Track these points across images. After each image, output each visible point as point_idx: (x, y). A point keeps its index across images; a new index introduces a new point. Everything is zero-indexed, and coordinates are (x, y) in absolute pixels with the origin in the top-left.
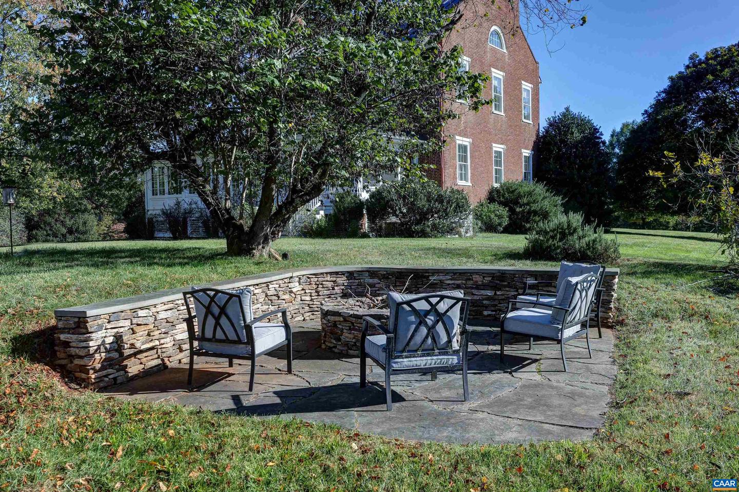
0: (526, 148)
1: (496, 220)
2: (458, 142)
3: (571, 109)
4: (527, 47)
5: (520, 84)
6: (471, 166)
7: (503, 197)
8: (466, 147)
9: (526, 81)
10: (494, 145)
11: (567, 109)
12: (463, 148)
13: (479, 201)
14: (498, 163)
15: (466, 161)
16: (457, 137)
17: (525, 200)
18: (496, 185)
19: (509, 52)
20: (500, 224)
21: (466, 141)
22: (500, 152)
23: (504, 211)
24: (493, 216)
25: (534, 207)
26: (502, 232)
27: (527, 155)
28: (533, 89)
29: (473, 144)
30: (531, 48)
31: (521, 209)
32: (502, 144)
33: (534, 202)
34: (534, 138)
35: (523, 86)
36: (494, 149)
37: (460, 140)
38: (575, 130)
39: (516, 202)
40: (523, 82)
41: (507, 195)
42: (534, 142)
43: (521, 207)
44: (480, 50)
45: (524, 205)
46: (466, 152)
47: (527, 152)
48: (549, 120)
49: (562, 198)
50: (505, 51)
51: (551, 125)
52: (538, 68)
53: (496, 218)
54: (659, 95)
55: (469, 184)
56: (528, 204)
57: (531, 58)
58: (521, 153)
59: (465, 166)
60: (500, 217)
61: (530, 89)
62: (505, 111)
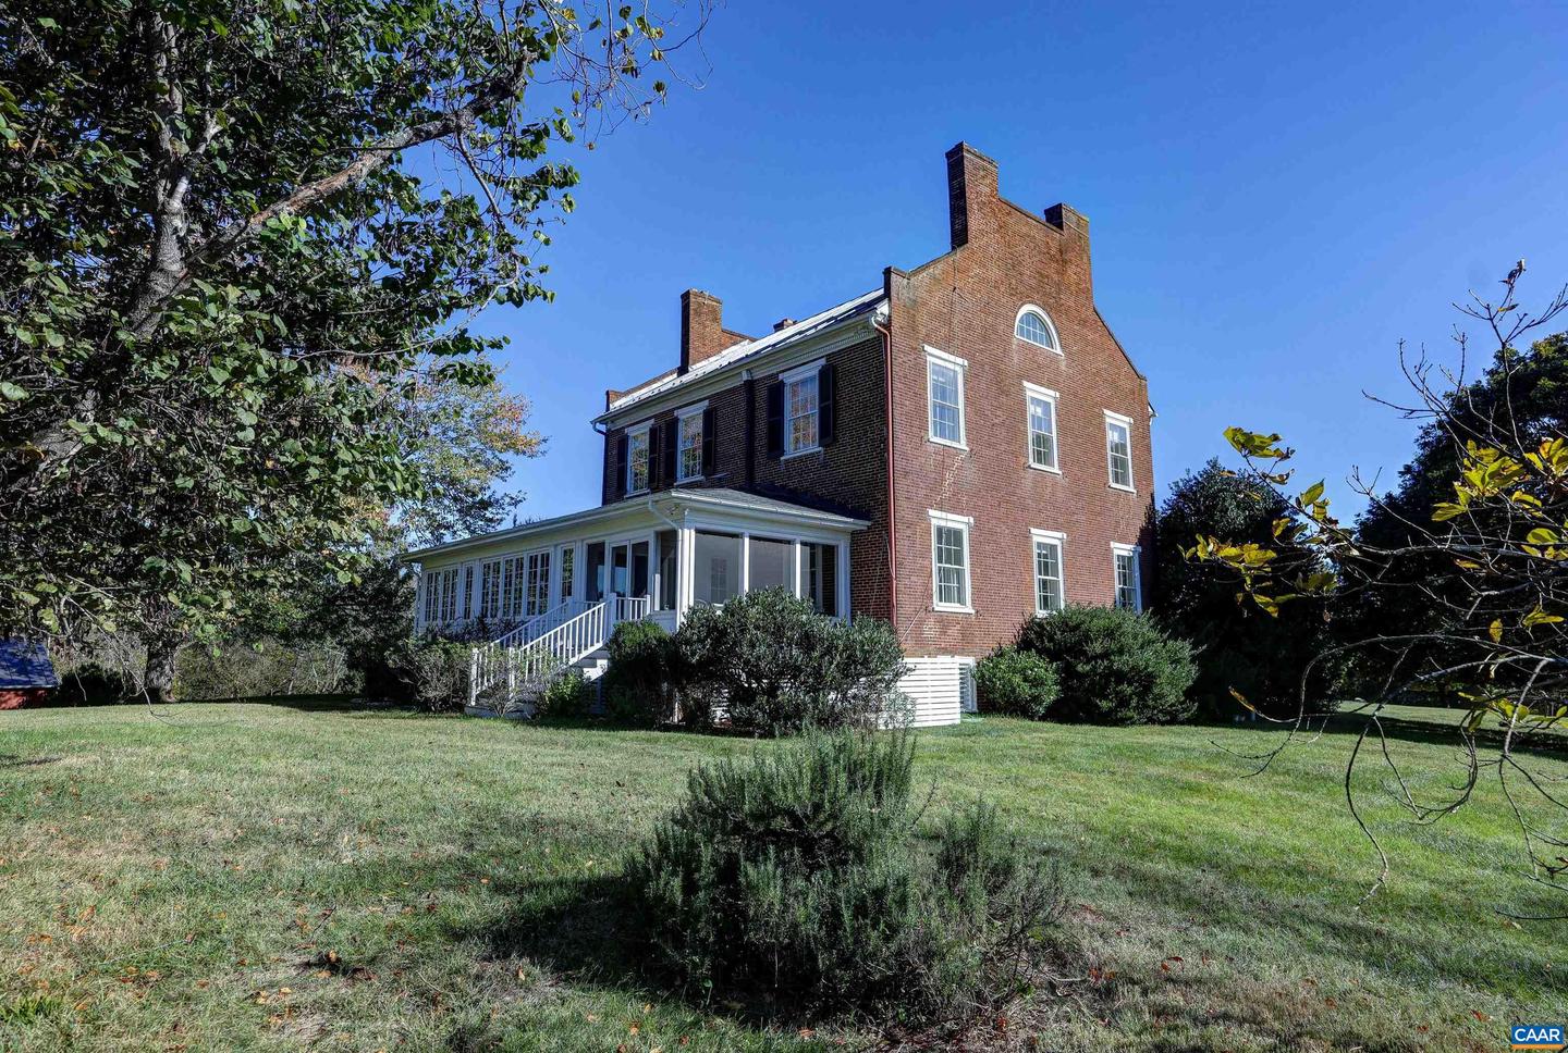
0: (1122, 540)
1: (1025, 690)
2: (934, 522)
3: (1222, 463)
4: (1114, 346)
5: (1102, 416)
6: (973, 573)
7: (1051, 639)
8: (957, 534)
9: (1116, 411)
10: (1033, 530)
11: (1214, 465)
12: (950, 537)
13: (996, 646)
14: (1045, 568)
15: (959, 561)
16: (932, 512)
17: (1097, 647)
18: (1041, 614)
19: (1069, 354)
20: (1036, 699)
21: (959, 522)
22: (1053, 547)
23: (1046, 671)
24: (1017, 679)
25: (1118, 663)
26: (1043, 718)
27: (1125, 553)
28: (1134, 427)
29: (976, 529)
30: (1124, 348)
31: (1088, 668)
32: (1057, 529)
33: (1121, 652)
34: (1140, 522)
35: (1108, 420)
36: (1036, 539)
37: (939, 518)
38: (1231, 505)
39: (1077, 651)
40: (1106, 412)
41: (1058, 636)
42: (1142, 530)
43: (1088, 662)
44: (994, 346)
45: (1095, 657)
46: (959, 542)
47: (1123, 549)
48: (1176, 484)
49: (1193, 643)
50: (1058, 351)
51: (1181, 495)
52: (1143, 388)
53: (1026, 686)
54: (1427, 433)
55: (969, 609)
56: (1105, 655)
57: (1127, 368)
58: (1109, 550)
59: (959, 573)
60: (1037, 682)
61: (1126, 426)
62: (1062, 465)
